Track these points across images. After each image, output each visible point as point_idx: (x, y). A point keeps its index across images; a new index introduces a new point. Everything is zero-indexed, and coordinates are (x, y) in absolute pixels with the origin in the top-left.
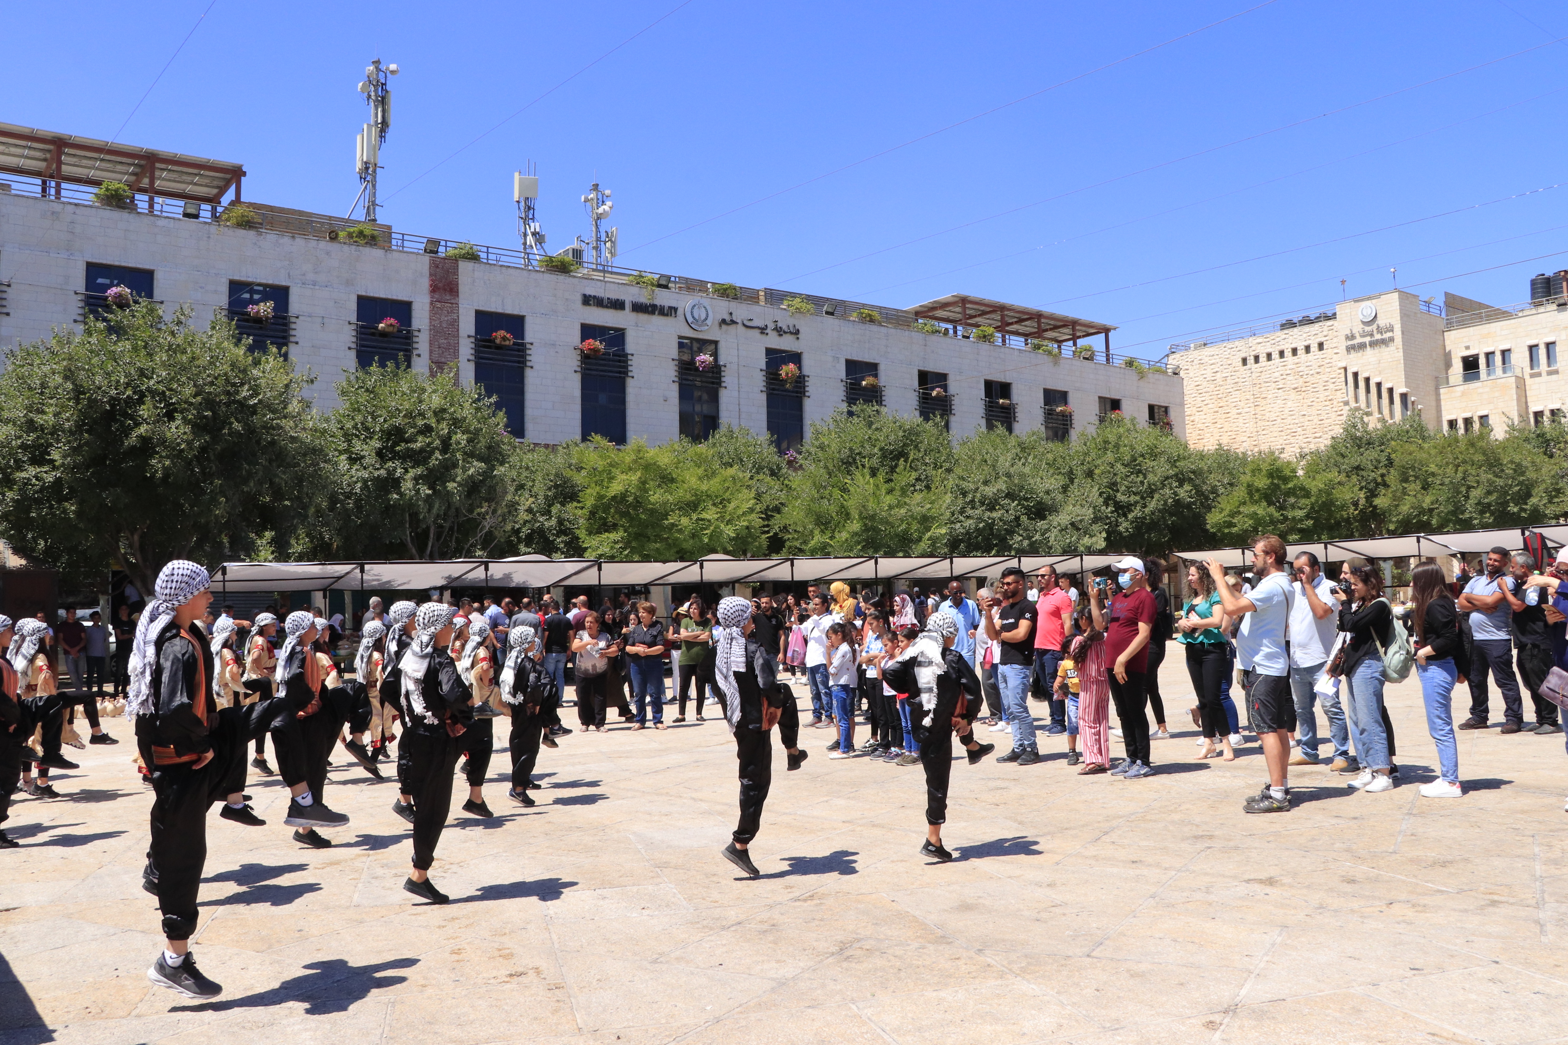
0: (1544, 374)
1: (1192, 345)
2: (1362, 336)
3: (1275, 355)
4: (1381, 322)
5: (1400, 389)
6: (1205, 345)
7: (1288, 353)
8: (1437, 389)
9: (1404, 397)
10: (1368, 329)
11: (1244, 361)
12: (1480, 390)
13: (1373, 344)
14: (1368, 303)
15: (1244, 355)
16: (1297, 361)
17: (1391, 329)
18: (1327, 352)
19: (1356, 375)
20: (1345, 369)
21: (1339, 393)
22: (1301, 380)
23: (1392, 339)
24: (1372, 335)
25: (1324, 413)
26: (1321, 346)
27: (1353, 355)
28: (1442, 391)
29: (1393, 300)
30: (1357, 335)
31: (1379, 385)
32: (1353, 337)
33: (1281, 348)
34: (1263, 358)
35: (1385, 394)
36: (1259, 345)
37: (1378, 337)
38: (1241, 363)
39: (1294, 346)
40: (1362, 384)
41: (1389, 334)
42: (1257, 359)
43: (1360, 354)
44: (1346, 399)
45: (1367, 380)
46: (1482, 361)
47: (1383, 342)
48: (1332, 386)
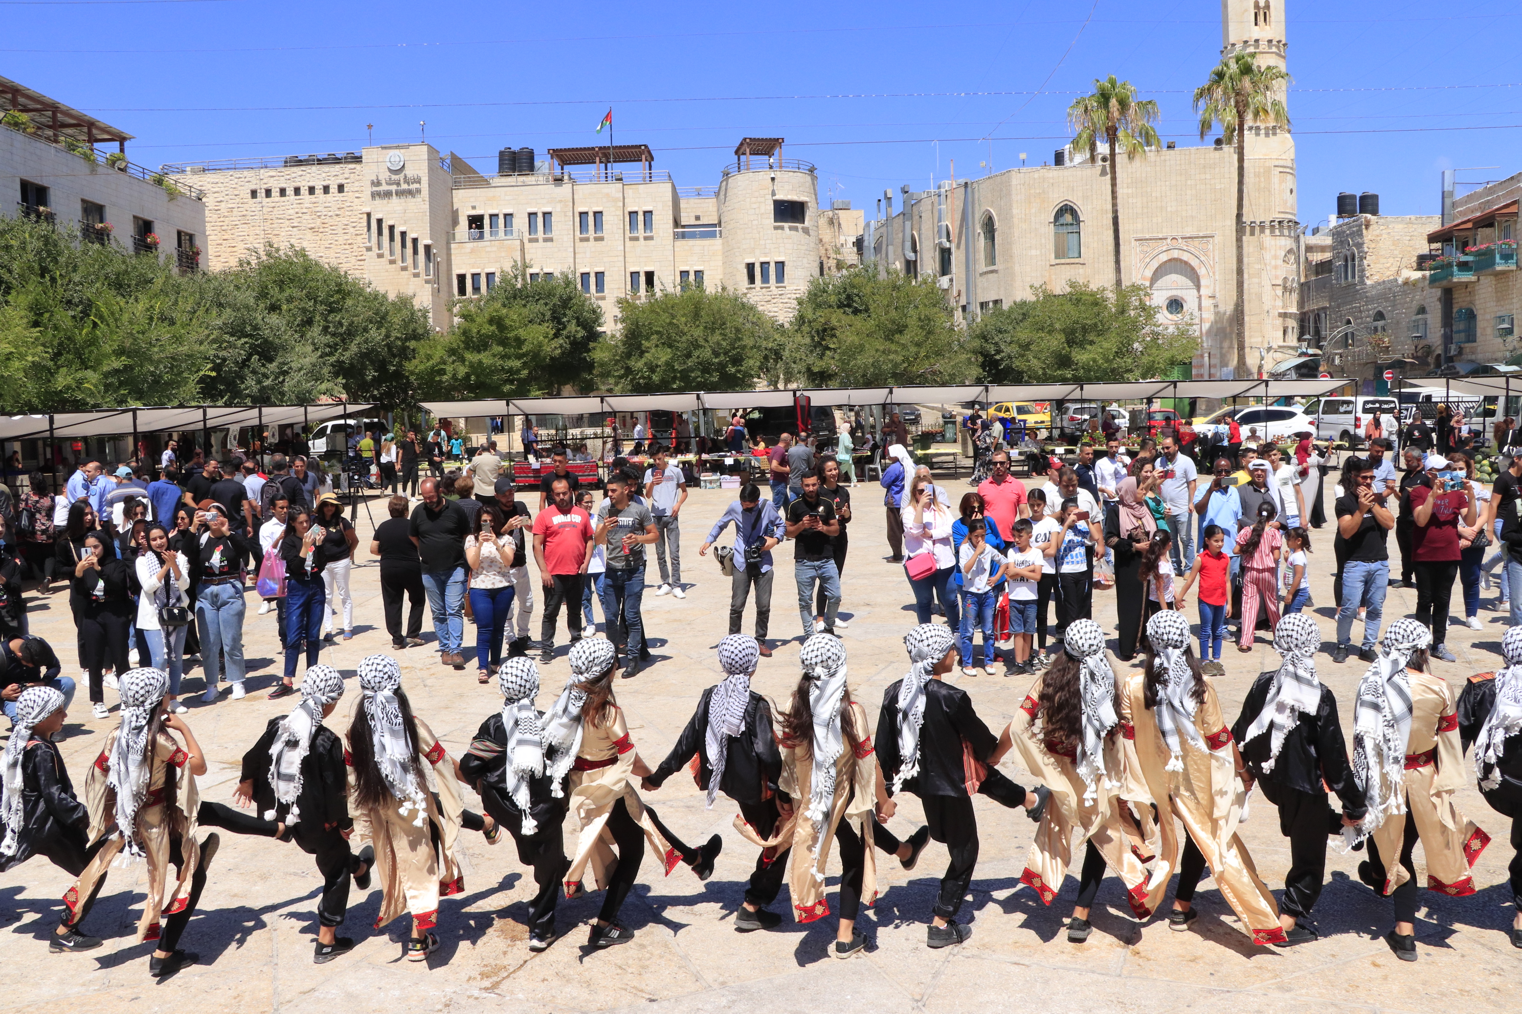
0: (541, 240)
1: (188, 169)
2: (388, 184)
3: (290, 192)
4: (410, 172)
5: (425, 241)
6: (204, 170)
7: (304, 191)
8: (448, 244)
9: (428, 248)
10: (394, 177)
11: (254, 194)
12: (488, 249)
13: (400, 194)
14: (397, 152)
15: (254, 187)
16: (314, 200)
17: (418, 181)
18: (347, 195)
19: (380, 221)
20: (369, 215)
21: (359, 238)
22: (319, 221)
23: (419, 191)
24: (398, 184)
25: (343, 257)
26: (341, 188)
27: (378, 201)
28: (453, 246)
29: (422, 152)
30: (383, 182)
31: (403, 234)
32: (377, 183)
33: (297, 184)
34: (275, 193)
35: (409, 244)
36: (275, 178)
37: (404, 186)
38: (249, 195)
39: (311, 184)
40: (386, 232)
41: (416, 186)
42: (268, 193)
43: (385, 201)
44: (368, 244)
45: (392, 228)
46: (486, 221)
47: (410, 193)
48: (352, 230)
